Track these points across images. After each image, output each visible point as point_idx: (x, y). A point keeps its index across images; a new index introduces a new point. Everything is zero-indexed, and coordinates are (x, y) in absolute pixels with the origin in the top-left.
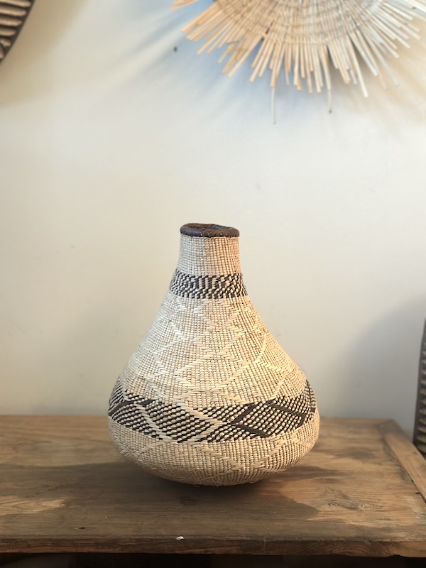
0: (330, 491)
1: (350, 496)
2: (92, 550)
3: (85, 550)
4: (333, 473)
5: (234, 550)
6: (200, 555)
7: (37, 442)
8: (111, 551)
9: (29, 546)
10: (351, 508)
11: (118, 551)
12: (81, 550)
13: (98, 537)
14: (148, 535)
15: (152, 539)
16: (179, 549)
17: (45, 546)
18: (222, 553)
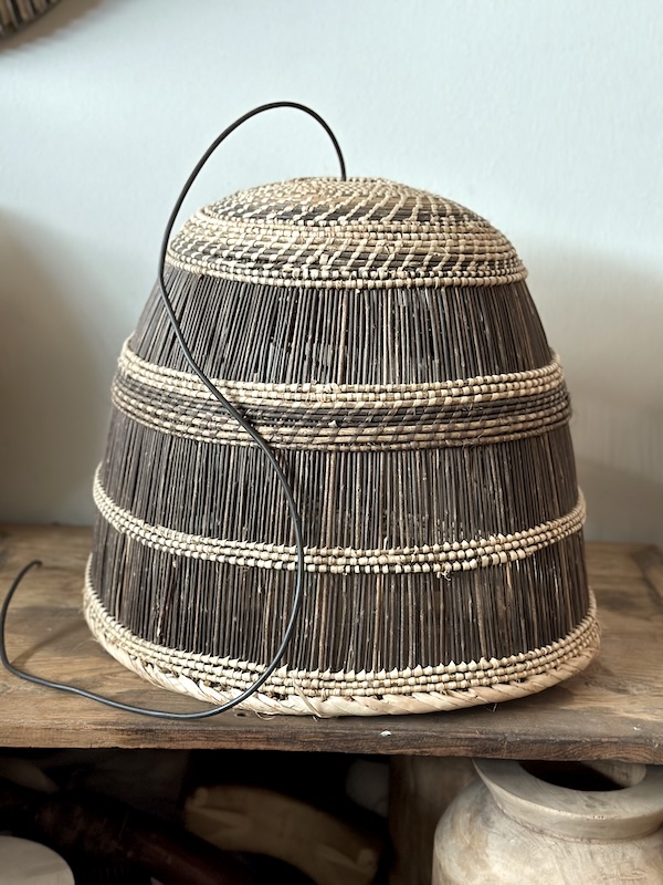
1: (614, 671)
2: (262, 747)
3: (252, 746)
5: (462, 752)
8: (288, 748)
11: (296, 748)
12: (245, 746)
13: (270, 729)
14: (341, 729)
15: (346, 735)
16: (385, 747)
17: (195, 739)
18: (445, 754)
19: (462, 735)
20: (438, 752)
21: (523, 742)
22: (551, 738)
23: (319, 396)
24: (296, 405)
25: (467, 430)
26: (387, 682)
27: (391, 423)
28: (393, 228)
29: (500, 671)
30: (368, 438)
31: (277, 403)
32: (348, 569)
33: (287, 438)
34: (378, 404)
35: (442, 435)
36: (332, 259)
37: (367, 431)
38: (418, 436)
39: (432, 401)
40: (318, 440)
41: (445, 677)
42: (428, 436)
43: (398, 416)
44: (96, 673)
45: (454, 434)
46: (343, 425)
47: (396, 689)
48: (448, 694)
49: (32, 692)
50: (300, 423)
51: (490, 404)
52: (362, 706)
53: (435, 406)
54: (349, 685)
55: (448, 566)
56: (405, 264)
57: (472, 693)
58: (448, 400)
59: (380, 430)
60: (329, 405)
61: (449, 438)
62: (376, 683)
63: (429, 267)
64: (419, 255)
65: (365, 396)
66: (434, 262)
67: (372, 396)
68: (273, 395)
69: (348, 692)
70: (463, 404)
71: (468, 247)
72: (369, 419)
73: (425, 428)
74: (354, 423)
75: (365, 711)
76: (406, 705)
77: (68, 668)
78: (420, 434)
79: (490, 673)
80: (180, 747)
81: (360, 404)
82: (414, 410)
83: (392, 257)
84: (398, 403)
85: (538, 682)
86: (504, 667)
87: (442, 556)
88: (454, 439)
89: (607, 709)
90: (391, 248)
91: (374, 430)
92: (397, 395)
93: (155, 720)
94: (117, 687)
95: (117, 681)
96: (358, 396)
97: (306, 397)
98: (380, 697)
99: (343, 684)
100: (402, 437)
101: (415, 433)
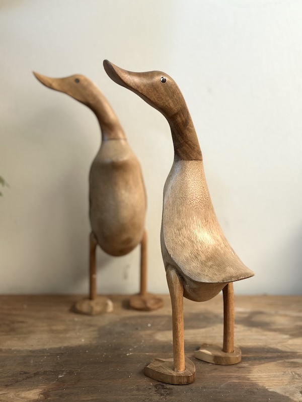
0: (297, 376)
4: (293, 355)
7: (13, 322)
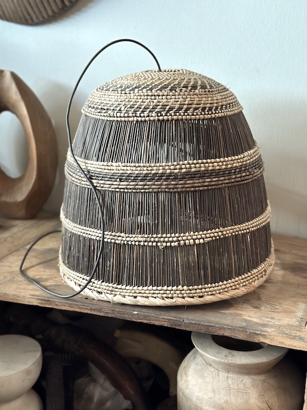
1: (263, 299)
2: (89, 312)
3: (85, 311)
5: (166, 324)
6: (147, 324)
8: (98, 314)
9: (56, 305)
10: (256, 307)
11: (102, 314)
12: (83, 311)
13: (92, 305)
14: (118, 309)
15: (120, 311)
16: (135, 319)
17: (65, 306)
18: (159, 325)
19: (166, 317)
20: (157, 323)
21: (190, 323)
22: (203, 323)
23: (114, 168)
24: (106, 171)
25: (176, 185)
26: (137, 291)
27: (142, 180)
28: (156, 94)
29: (188, 292)
30: (132, 187)
31: (99, 170)
32: (122, 242)
33: (102, 185)
34: (137, 172)
35: (164, 187)
36: (126, 108)
37: (131, 183)
38: (153, 187)
39: (160, 172)
40: (113, 186)
41: (162, 292)
42: (158, 187)
43: (145, 178)
44: (49, 277)
45: (170, 186)
46: (123, 180)
47: (141, 295)
48: (163, 299)
49: (21, 281)
50: (107, 179)
51: (190, 173)
52: (128, 300)
53: (162, 173)
54: (123, 291)
55: (164, 244)
56: (156, 110)
57: (174, 300)
58: (168, 171)
59: (136, 183)
60: (118, 172)
61: (167, 188)
62: (133, 291)
63: (168, 111)
64: (164, 106)
65: (132, 168)
66: (171, 109)
67: (134, 168)
68: (98, 167)
69: (122, 294)
70: (176, 173)
71: (190, 102)
72: (133, 178)
73: (156, 183)
74: (126, 180)
75: (129, 302)
76: (145, 302)
77: (42, 273)
78: (154, 186)
79: (183, 292)
80: (59, 308)
81: (129, 172)
82: (152, 175)
83: (151, 107)
84: (145, 172)
85: (208, 299)
86: (191, 290)
87: (162, 239)
88: (170, 189)
89: (241, 314)
90: (152, 103)
91: (134, 183)
92: (145, 168)
93: (53, 296)
94: (52, 283)
95: (55, 280)
96: (129, 168)
97: (109, 168)
98: (135, 297)
99: (121, 290)
100: (146, 187)
101: (152, 185)
